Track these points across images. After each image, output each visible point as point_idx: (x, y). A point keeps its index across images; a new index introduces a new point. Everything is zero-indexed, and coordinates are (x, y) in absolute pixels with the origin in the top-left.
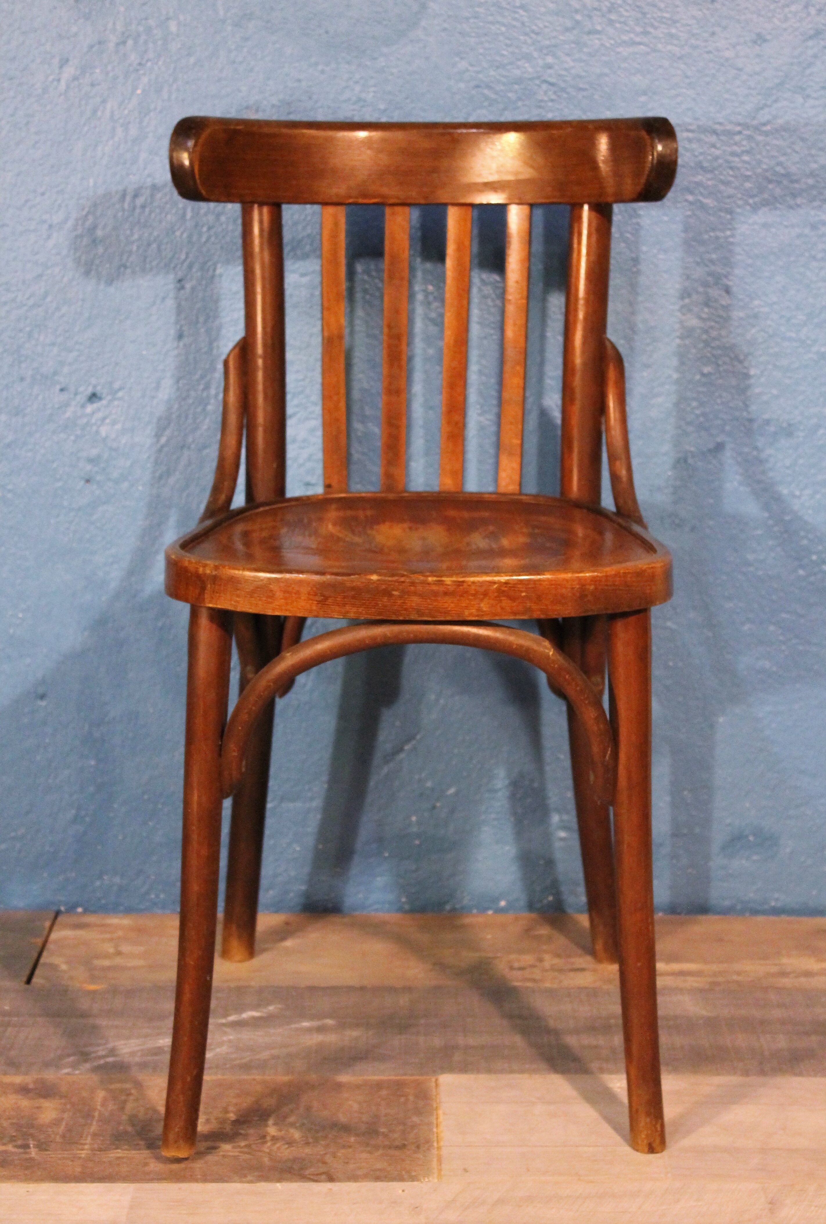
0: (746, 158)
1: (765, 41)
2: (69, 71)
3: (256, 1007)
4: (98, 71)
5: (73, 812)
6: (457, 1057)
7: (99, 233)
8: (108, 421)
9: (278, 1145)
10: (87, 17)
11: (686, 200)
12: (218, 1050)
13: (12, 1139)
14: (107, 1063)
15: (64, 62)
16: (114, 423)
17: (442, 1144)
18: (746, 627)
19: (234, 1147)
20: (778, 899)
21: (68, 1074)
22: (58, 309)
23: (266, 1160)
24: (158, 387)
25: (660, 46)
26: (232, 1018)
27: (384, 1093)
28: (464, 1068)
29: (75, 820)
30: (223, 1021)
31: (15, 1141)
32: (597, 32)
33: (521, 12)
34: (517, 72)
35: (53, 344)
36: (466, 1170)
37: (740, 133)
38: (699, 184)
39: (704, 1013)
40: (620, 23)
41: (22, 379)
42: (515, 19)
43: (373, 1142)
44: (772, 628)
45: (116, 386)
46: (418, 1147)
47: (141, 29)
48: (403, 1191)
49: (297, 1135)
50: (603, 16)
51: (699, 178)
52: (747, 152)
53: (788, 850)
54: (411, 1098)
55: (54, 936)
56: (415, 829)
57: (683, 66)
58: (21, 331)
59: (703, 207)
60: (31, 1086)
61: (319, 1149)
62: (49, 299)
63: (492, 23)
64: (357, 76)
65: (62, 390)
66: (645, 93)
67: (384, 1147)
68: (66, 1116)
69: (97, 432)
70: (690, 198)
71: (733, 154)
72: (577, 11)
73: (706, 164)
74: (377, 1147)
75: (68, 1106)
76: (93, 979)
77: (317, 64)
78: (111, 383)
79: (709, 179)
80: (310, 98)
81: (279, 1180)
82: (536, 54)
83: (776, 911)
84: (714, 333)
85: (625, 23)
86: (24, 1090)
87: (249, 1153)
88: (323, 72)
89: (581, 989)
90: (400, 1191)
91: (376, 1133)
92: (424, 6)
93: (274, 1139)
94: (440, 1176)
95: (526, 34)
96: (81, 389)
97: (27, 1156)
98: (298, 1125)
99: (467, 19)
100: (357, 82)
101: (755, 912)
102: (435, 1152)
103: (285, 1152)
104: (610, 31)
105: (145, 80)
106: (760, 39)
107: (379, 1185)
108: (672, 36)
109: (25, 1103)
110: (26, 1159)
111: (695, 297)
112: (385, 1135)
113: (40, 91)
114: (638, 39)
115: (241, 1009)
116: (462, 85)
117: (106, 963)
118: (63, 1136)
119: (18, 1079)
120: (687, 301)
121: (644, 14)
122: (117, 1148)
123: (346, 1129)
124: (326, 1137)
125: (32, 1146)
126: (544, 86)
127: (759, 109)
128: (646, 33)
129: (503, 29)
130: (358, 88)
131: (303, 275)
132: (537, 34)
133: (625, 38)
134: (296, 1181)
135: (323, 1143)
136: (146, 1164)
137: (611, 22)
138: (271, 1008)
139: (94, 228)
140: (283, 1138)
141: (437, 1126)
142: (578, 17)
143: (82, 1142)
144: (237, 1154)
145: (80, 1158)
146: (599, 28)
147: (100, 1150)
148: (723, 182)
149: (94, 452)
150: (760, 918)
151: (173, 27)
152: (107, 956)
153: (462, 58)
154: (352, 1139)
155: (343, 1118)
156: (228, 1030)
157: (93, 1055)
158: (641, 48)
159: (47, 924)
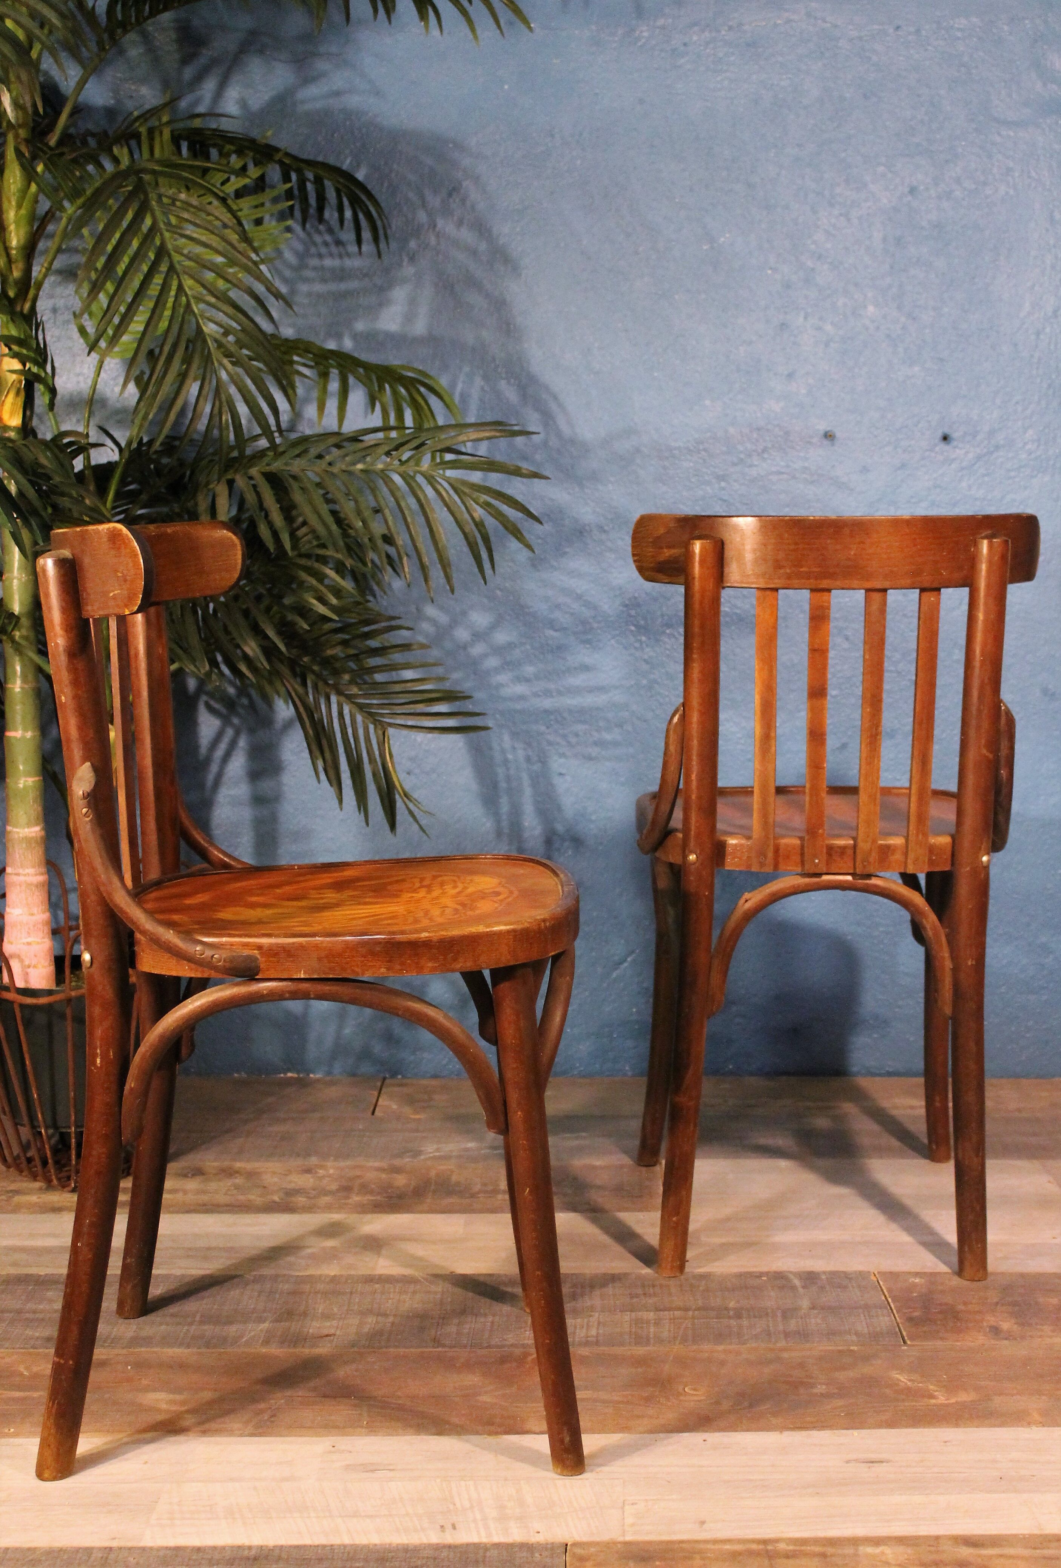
1: (868, 471)
20: (891, 1066)
27: (625, 1171)
32: (755, 466)
33: (703, 453)
34: (701, 493)
40: (769, 459)
42: (700, 458)
43: (620, 1194)
46: (651, 1197)
48: (644, 1217)
53: (897, 1030)
54: (644, 1173)
55: (384, 1090)
60: (386, 1167)
66: (788, 506)
67: (628, 1198)
68: (412, 1182)
74: (623, 1197)
75: (413, 1178)
76: (416, 1112)
83: (889, 1074)
85: (773, 460)
86: (382, 1169)
91: (622, 1190)
95: (707, 468)
98: (569, 1186)
99: (667, 458)
104: (764, 465)
106: (865, 470)
110: (392, 1203)
114: (783, 470)
117: (423, 1104)
118: (413, 1192)
119: (376, 1164)
121: (786, 453)
122: (450, 1198)
125: (393, 1197)
126: (720, 502)
132: (714, 467)
136: (471, 1206)
137: (764, 460)
142: (742, 456)
143: (427, 1194)
145: (426, 1202)
146: (756, 463)
147: (439, 1199)
149: (413, 753)
152: (423, 1100)
154: (607, 1193)
155: (598, 1182)
157: (424, 1152)
158: (785, 476)
159: (379, 1084)
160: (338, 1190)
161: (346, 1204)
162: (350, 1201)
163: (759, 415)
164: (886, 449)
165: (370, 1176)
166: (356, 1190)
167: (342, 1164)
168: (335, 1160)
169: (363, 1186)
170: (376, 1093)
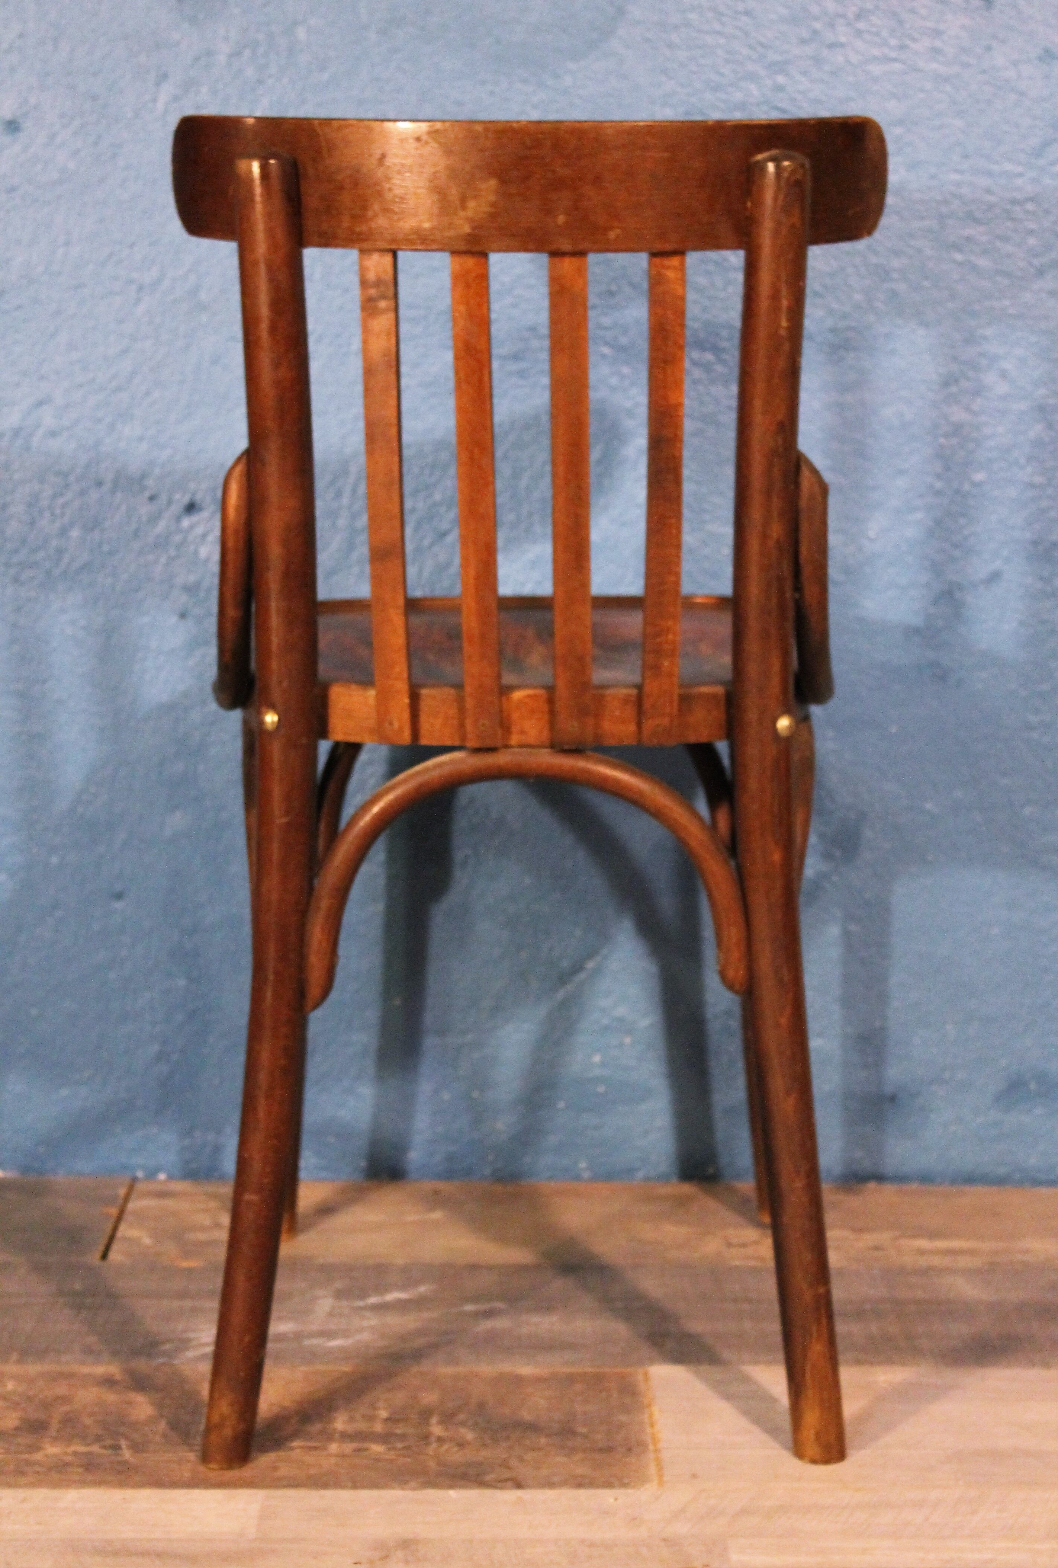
0: (1030, 206)
1: (1054, 58)
2: (168, 89)
3: (404, 1288)
4: (204, 90)
5: (155, 1048)
6: (669, 1346)
7: (203, 296)
8: (210, 538)
9: (445, 1447)
10: (193, 21)
11: (955, 262)
12: (358, 1337)
13: (98, 1439)
15: (163, 77)
17: (661, 1445)
18: (1027, 811)
19: (389, 1449)
21: (164, 1364)
22: (148, 394)
23: (432, 1464)
25: (921, 64)
26: (373, 1300)
27: (578, 1387)
28: (679, 1358)
29: (158, 1058)
30: (361, 1304)
31: (102, 1441)
32: (842, 45)
33: (744, 18)
34: (738, 96)
35: (141, 439)
36: (694, 1476)
37: (1021, 175)
38: (968, 239)
39: (985, 1297)
40: (869, 32)
41: (100, 484)
42: (737, 27)
43: (570, 1444)
46: (630, 1450)
47: (261, 36)
48: (616, 1499)
49: (470, 1436)
50: (849, 24)
51: (970, 231)
52: (1032, 199)
54: (615, 1394)
55: (132, 1206)
56: (597, 1072)
57: (948, 88)
58: (99, 421)
59: (975, 268)
60: (118, 1378)
61: (500, 1452)
62: (136, 380)
63: (707, 33)
65: (152, 498)
67: (585, 1451)
68: (165, 1412)
69: (196, 552)
70: (959, 257)
71: (1014, 202)
72: (816, 19)
73: (978, 215)
74: (574, 1450)
75: (168, 1401)
76: (187, 1254)
77: (484, 82)
78: (215, 489)
79: (982, 234)
81: (451, 1487)
82: (762, 73)
85: (877, 34)
86: (109, 1382)
87: (409, 1457)
88: (492, 93)
90: (612, 1500)
91: (573, 1433)
92: (621, 11)
93: (440, 1440)
94: (661, 1483)
95: (751, 47)
96: (177, 496)
97: (119, 1458)
98: (469, 1424)
99: (676, 27)
101: (1036, 1182)
102: (651, 1456)
103: (456, 1456)
104: (859, 44)
106: (1048, 56)
107: (583, 1493)
108: (936, 51)
109: (111, 1397)
110: (119, 1463)
112: (585, 1436)
113: (130, 115)
114: (894, 55)
115: (383, 1289)
117: (202, 1236)
118: (165, 1436)
119: (98, 1370)
121: (901, 22)
123: (533, 1428)
124: (508, 1438)
125: (124, 1446)
127: (1046, 144)
128: (902, 47)
129: (722, 41)
132: (764, 46)
133: (876, 52)
134: (473, 1489)
135: (505, 1444)
136: (275, 1468)
137: (859, 33)
138: (423, 1289)
139: (194, 292)
140: (451, 1439)
141: (652, 1425)
142: (818, 26)
143: (190, 1442)
144: (391, 1457)
145: (188, 1461)
146: (843, 39)
148: (999, 237)
149: (192, 578)
150: (1044, 1191)
151: (301, 33)
152: (203, 1229)
153: (669, 78)
154: (543, 1441)
155: (526, 1415)
156: (367, 1314)
157: (195, 1343)
158: (897, 66)
159: (122, 1192)
160: (17, 1429)
161: (29, 1463)
162: (38, 1456)
165: (87, 1396)
166: (53, 1431)
167: (33, 1369)
168: (19, 1362)
169: (68, 1421)
170: (114, 1211)
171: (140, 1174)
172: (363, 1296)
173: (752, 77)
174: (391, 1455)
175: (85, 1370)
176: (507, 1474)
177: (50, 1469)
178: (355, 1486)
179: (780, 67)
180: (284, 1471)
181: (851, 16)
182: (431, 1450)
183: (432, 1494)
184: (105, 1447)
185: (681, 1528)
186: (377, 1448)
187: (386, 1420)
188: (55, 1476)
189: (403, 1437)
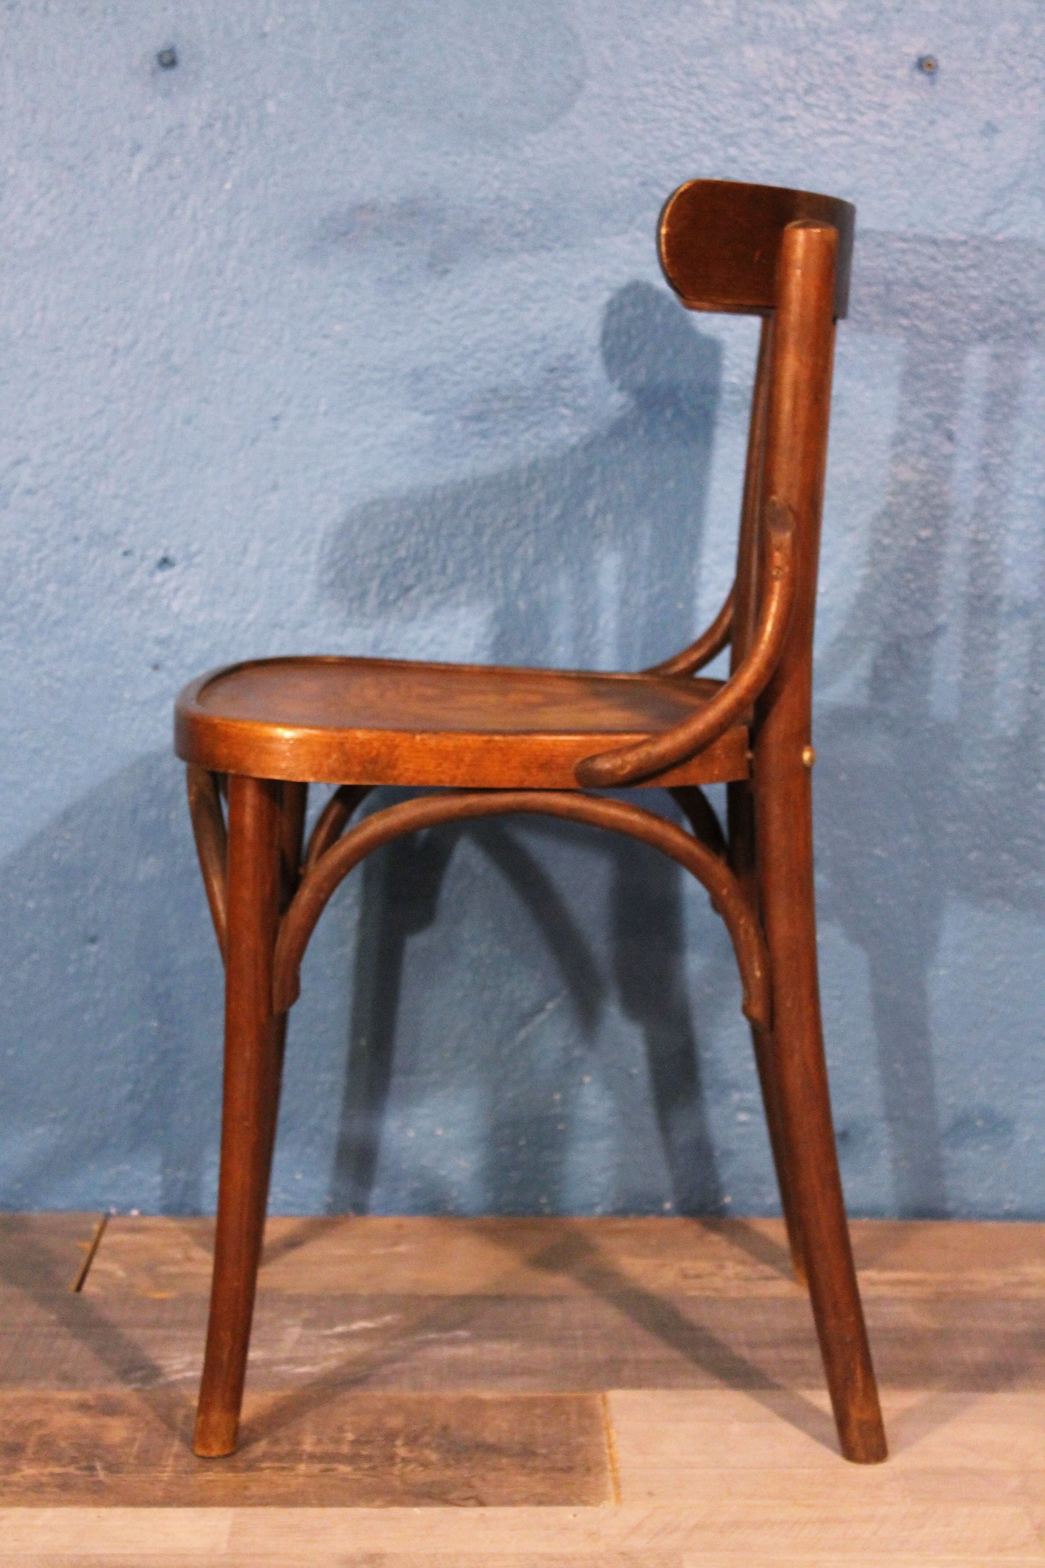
0: (973, 273)
1: (997, 131)
2: (142, 160)
3: (369, 1317)
4: (177, 160)
5: (129, 1087)
6: (627, 1371)
7: (176, 359)
8: (182, 593)
9: (412, 1466)
10: (167, 94)
11: (900, 326)
12: (325, 1364)
13: (73, 1460)
14: (185, 1378)
15: (137, 148)
16: (189, 594)
17: (617, 1465)
18: (973, 856)
19: (355, 1470)
20: (1013, 1200)
22: (123, 453)
23: (397, 1483)
24: (245, 550)
25: (867, 137)
26: (340, 1329)
27: (538, 1411)
28: (638, 1383)
29: (131, 1097)
30: (328, 1332)
31: (78, 1463)
32: (792, 119)
33: (698, 93)
35: (116, 497)
36: (650, 1494)
37: (966, 243)
38: (914, 305)
39: (933, 1325)
40: (818, 106)
41: (76, 539)
42: (691, 101)
43: (530, 1464)
44: (1005, 857)
45: (194, 548)
46: (588, 1470)
47: (232, 110)
48: (575, 1516)
49: (434, 1457)
50: (799, 99)
51: (915, 298)
52: (974, 266)
53: (1026, 1138)
54: (574, 1417)
55: (105, 1240)
56: (558, 1110)
57: (895, 160)
58: (76, 479)
59: (920, 334)
60: (92, 1403)
61: (463, 1472)
62: (112, 440)
63: (663, 106)
64: (497, 170)
65: (126, 554)
67: (545, 1470)
68: (139, 1435)
69: (168, 607)
70: (905, 322)
71: (957, 269)
72: (766, 93)
73: (923, 281)
74: (535, 1470)
75: (142, 1425)
76: (159, 1286)
77: (447, 154)
78: (188, 545)
79: (928, 300)
80: (438, 196)
81: (417, 1505)
82: (716, 145)
83: (1012, 1216)
84: (934, 489)
85: (825, 108)
86: (83, 1407)
87: (375, 1476)
88: (455, 164)
89: (774, 1298)
90: (571, 1517)
91: (534, 1454)
92: (580, 86)
93: (405, 1460)
94: (618, 1498)
95: (705, 120)
96: (150, 552)
97: (95, 1479)
98: (434, 1445)
99: (633, 101)
100: (496, 177)
101: (984, 1217)
102: (609, 1474)
103: (420, 1476)
104: (808, 117)
105: (236, 172)
107: (542, 1510)
108: (881, 124)
109: (86, 1421)
110: (94, 1483)
111: (910, 444)
112: (545, 1457)
113: (105, 184)
114: (841, 128)
115: (349, 1318)
116: (625, 182)
117: (173, 1269)
118: (138, 1457)
119: (74, 1396)
120: (900, 449)
121: (848, 97)
122: (207, 1471)
123: (495, 1449)
124: (470, 1459)
125: (99, 1468)
127: (988, 214)
128: (850, 121)
129: (677, 114)
130: (497, 184)
131: (427, 413)
132: (717, 120)
133: (824, 125)
134: (438, 1506)
135: (468, 1465)
136: (246, 1488)
137: (809, 107)
138: (388, 1318)
139: (168, 353)
140: (415, 1460)
141: (610, 1447)
142: (768, 100)
143: (164, 1463)
144: (358, 1477)
145: (160, 1481)
146: (792, 113)
147: (186, 1472)
148: (944, 303)
149: (164, 631)
150: (990, 1224)
151: (271, 107)
153: (626, 149)
154: (504, 1461)
155: (489, 1437)
156: (335, 1342)
157: (167, 1370)
158: (845, 139)
159: (96, 1227)
161: (6, 1484)
162: (16, 1477)
163: (801, 25)
164: (1030, 92)
165: (63, 1420)
166: (30, 1451)
167: (10, 1395)
169: (45, 1443)
170: (88, 1246)
171: (113, 1211)
172: (331, 1326)
173: (705, 149)
174: (358, 1475)
175: (61, 1395)
176: (471, 1493)
177: (27, 1489)
178: (322, 1505)
179: (732, 140)
180: (255, 1490)
181: (800, 91)
182: (396, 1470)
183: (397, 1511)
184: (80, 1469)
185: (638, 1543)
186: (344, 1469)
187: (353, 1442)
188: (32, 1495)
189: (369, 1458)
